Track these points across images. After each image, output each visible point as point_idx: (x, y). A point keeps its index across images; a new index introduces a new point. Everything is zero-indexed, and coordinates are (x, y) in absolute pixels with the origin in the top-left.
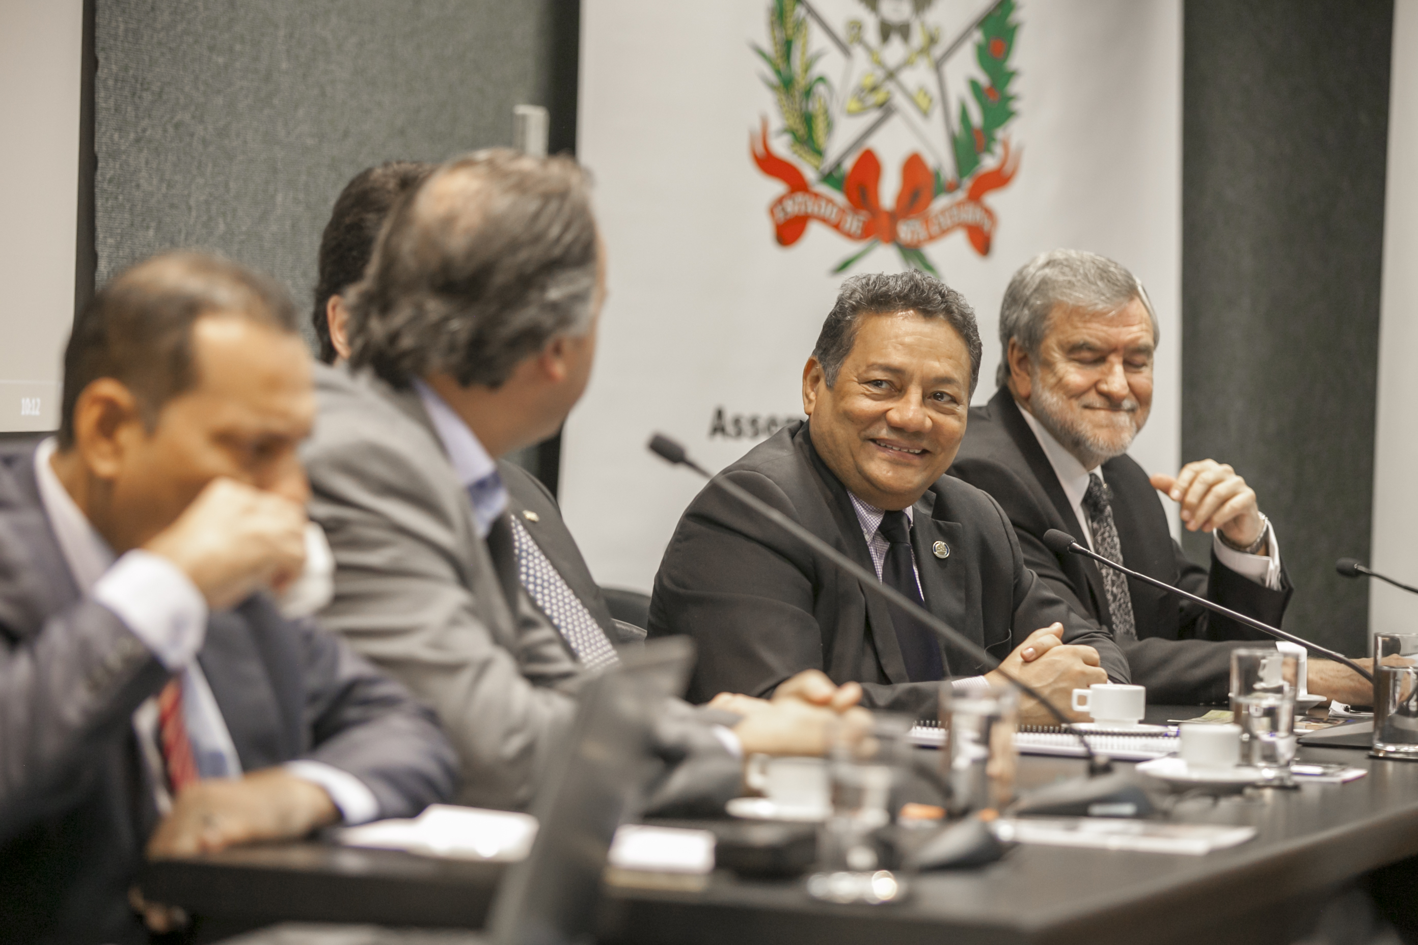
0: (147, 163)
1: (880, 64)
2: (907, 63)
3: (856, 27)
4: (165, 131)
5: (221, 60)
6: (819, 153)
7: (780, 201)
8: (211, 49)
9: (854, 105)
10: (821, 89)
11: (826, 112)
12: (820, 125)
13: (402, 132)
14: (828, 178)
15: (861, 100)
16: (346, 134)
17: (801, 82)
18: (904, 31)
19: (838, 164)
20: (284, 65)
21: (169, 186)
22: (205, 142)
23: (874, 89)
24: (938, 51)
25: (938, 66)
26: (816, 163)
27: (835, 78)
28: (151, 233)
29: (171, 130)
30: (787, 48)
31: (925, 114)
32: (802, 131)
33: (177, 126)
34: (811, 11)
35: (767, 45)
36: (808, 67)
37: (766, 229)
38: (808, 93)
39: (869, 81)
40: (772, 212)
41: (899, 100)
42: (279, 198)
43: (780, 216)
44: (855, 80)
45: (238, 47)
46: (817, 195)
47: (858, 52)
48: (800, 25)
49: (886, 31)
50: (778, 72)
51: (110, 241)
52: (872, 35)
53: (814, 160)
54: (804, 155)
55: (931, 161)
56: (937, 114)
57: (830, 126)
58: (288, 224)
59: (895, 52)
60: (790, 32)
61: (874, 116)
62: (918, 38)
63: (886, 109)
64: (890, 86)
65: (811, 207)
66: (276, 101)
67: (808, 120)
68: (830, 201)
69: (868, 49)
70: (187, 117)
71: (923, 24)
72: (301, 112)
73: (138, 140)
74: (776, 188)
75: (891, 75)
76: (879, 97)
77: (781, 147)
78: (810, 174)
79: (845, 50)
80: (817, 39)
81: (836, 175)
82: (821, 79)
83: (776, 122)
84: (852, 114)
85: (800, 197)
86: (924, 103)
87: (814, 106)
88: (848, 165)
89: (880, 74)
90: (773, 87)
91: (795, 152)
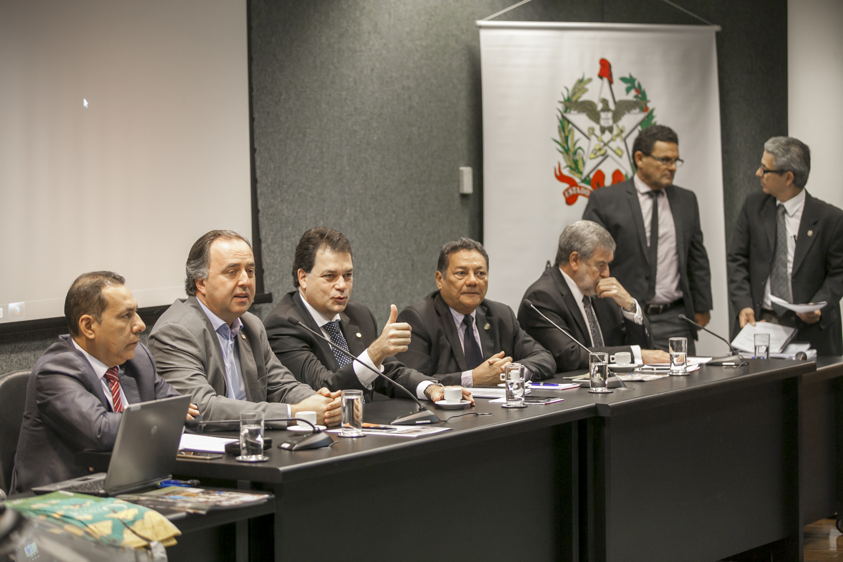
0: (287, 207)
1: (602, 141)
2: (612, 140)
3: (592, 130)
4: (294, 196)
5: (318, 171)
6: (581, 173)
7: (567, 190)
8: (313, 168)
9: (593, 156)
10: (580, 151)
11: (583, 159)
12: (580, 164)
13: (405, 182)
14: (584, 181)
15: (595, 154)
16: (378, 187)
17: (572, 150)
18: (611, 129)
19: (588, 176)
20: (347, 168)
21: (297, 213)
22: (312, 197)
23: (600, 150)
24: (624, 135)
25: (625, 140)
26: (580, 176)
27: (585, 148)
28: (290, 229)
29: (296, 196)
30: (566, 139)
31: (620, 156)
32: (573, 166)
33: (299, 194)
34: (574, 125)
35: (558, 139)
36: (575, 145)
37: (563, 200)
38: (575, 153)
39: (597, 147)
40: (564, 194)
41: (610, 152)
42: (348, 211)
43: (567, 195)
44: (592, 148)
45: (325, 166)
46: (580, 187)
47: (593, 138)
48: (570, 131)
49: (603, 130)
50: (563, 147)
51: (272, 233)
52: (598, 132)
53: (579, 175)
54: (575, 174)
55: (624, 172)
56: (625, 156)
57: (584, 163)
58: (352, 218)
59: (607, 136)
60: (567, 134)
61: (600, 158)
62: (616, 131)
63: (605, 156)
64: (606, 148)
65: (579, 191)
66: (344, 181)
67: (576, 162)
68: (586, 189)
69: (596, 136)
70: (303, 191)
71: (618, 126)
72: (356, 183)
73: (282, 201)
74: (566, 186)
75: (606, 145)
76: (602, 152)
77: (566, 172)
78: (577, 180)
79: (588, 138)
80: (577, 135)
81: (588, 179)
82: (580, 148)
83: (563, 164)
84: (591, 159)
85: (574, 188)
86: (620, 153)
87: (577, 157)
88: (591, 176)
89: (602, 144)
90: (561, 152)
91: (572, 174)
